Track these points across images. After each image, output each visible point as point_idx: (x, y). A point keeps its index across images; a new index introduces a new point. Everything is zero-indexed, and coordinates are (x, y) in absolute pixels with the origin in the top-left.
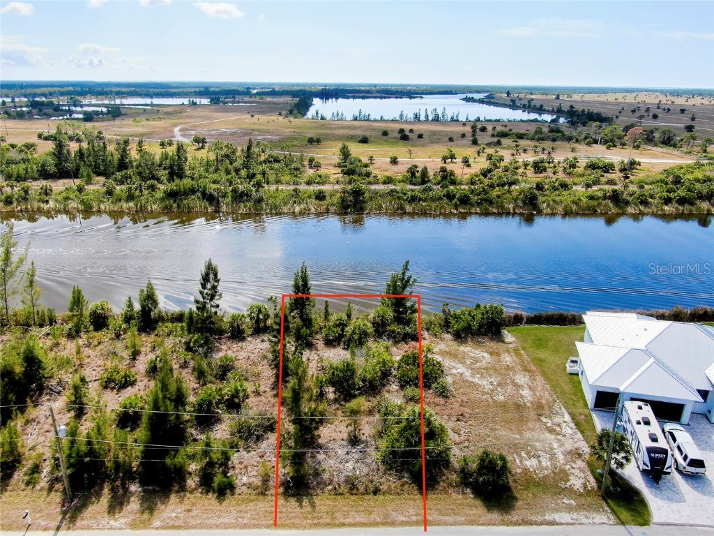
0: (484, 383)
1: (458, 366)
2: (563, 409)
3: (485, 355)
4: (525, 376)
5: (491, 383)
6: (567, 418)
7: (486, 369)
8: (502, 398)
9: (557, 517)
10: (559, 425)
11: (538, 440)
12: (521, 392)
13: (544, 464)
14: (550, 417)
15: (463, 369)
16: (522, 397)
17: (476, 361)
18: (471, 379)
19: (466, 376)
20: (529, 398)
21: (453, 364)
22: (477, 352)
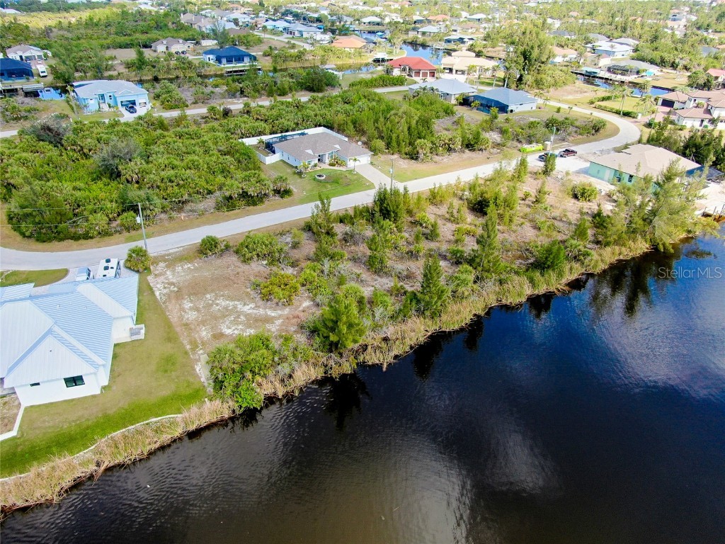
0: (223, 303)
1: (251, 311)
2: (159, 298)
3: (228, 332)
4: (188, 319)
5: (217, 305)
6: (157, 293)
7: (224, 316)
8: (208, 296)
9: (177, 250)
10: (165, 288)
11: (181, 276)
12: (192, 305)
13: (180, 268)
14: (171, 291)
15: (245, 310)
16: (191, 301)
17: (236, 322)
18: (236, 303)
19: (240, 304)
20: (185, 302)
21: (255, 311)
22: (236, 332)
